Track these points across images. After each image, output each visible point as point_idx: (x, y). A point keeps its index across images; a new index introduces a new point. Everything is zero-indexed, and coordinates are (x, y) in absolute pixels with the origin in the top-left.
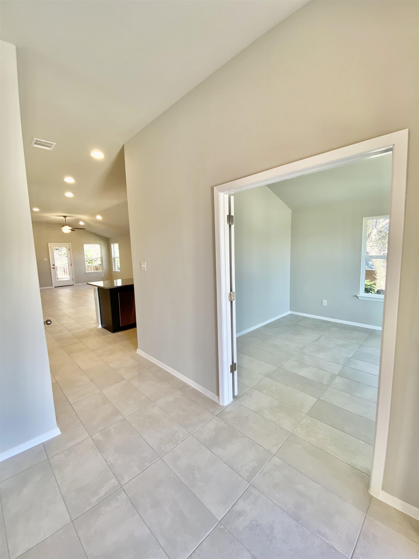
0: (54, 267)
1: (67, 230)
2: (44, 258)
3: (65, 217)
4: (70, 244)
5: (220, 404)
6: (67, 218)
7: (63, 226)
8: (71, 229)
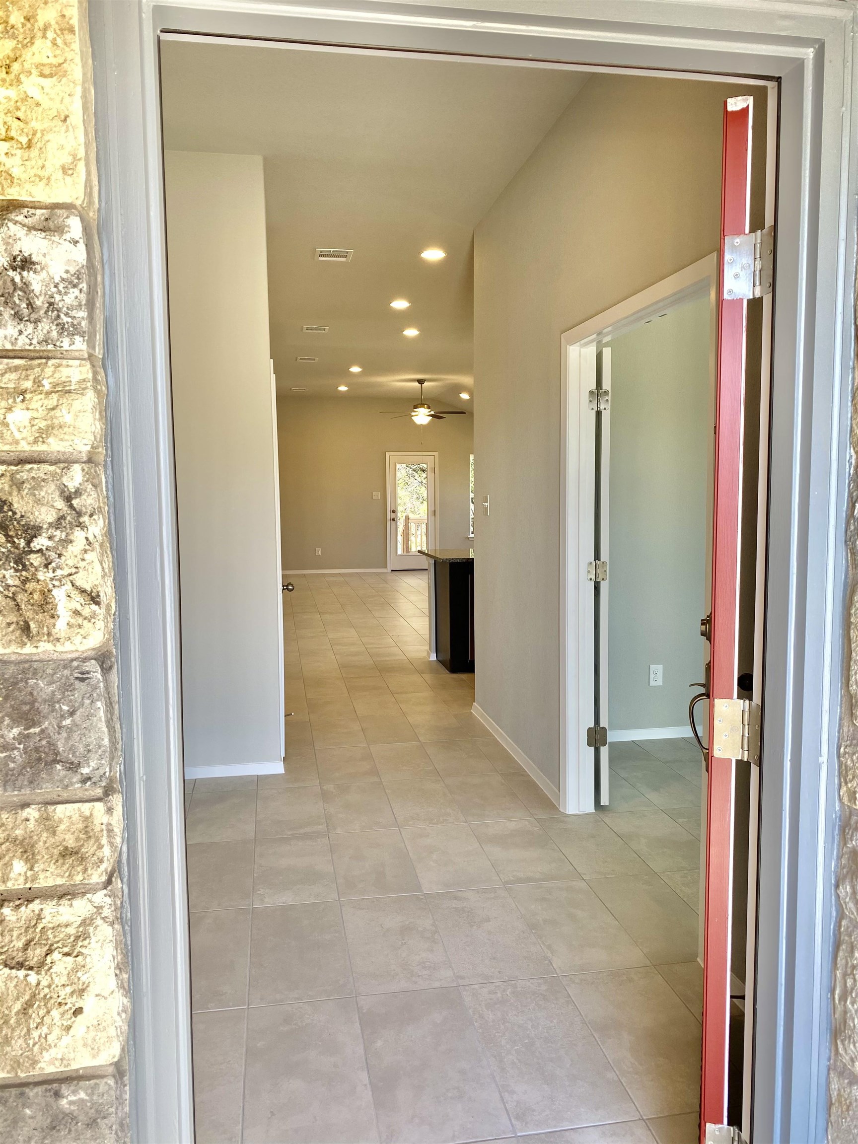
0: (393, 515)
1: (422, 416)
2: (374, 493)
3: (421, 382)
4: (436, 454)
5: (561, 810)
6: (426, 384)
7: (416, 407)
8: (432, 413)
